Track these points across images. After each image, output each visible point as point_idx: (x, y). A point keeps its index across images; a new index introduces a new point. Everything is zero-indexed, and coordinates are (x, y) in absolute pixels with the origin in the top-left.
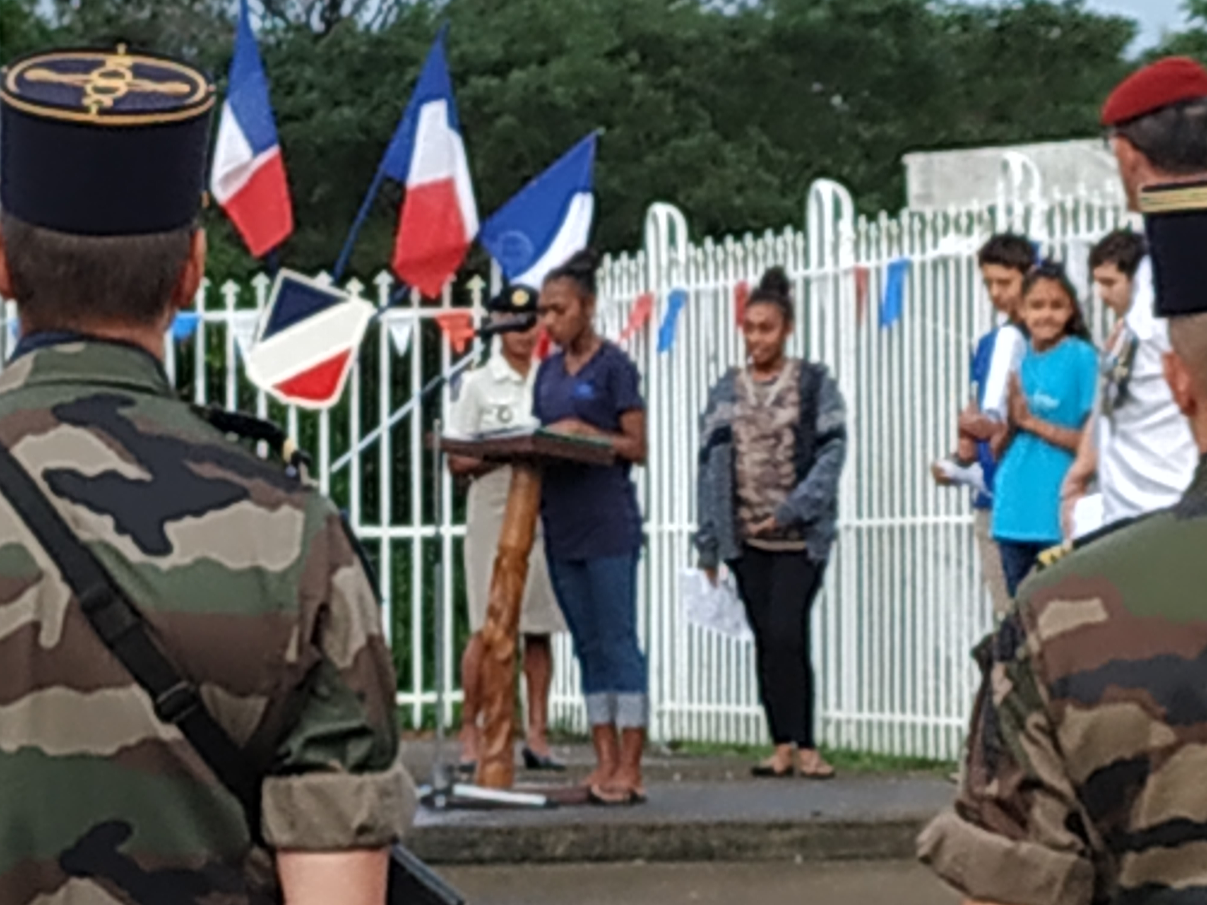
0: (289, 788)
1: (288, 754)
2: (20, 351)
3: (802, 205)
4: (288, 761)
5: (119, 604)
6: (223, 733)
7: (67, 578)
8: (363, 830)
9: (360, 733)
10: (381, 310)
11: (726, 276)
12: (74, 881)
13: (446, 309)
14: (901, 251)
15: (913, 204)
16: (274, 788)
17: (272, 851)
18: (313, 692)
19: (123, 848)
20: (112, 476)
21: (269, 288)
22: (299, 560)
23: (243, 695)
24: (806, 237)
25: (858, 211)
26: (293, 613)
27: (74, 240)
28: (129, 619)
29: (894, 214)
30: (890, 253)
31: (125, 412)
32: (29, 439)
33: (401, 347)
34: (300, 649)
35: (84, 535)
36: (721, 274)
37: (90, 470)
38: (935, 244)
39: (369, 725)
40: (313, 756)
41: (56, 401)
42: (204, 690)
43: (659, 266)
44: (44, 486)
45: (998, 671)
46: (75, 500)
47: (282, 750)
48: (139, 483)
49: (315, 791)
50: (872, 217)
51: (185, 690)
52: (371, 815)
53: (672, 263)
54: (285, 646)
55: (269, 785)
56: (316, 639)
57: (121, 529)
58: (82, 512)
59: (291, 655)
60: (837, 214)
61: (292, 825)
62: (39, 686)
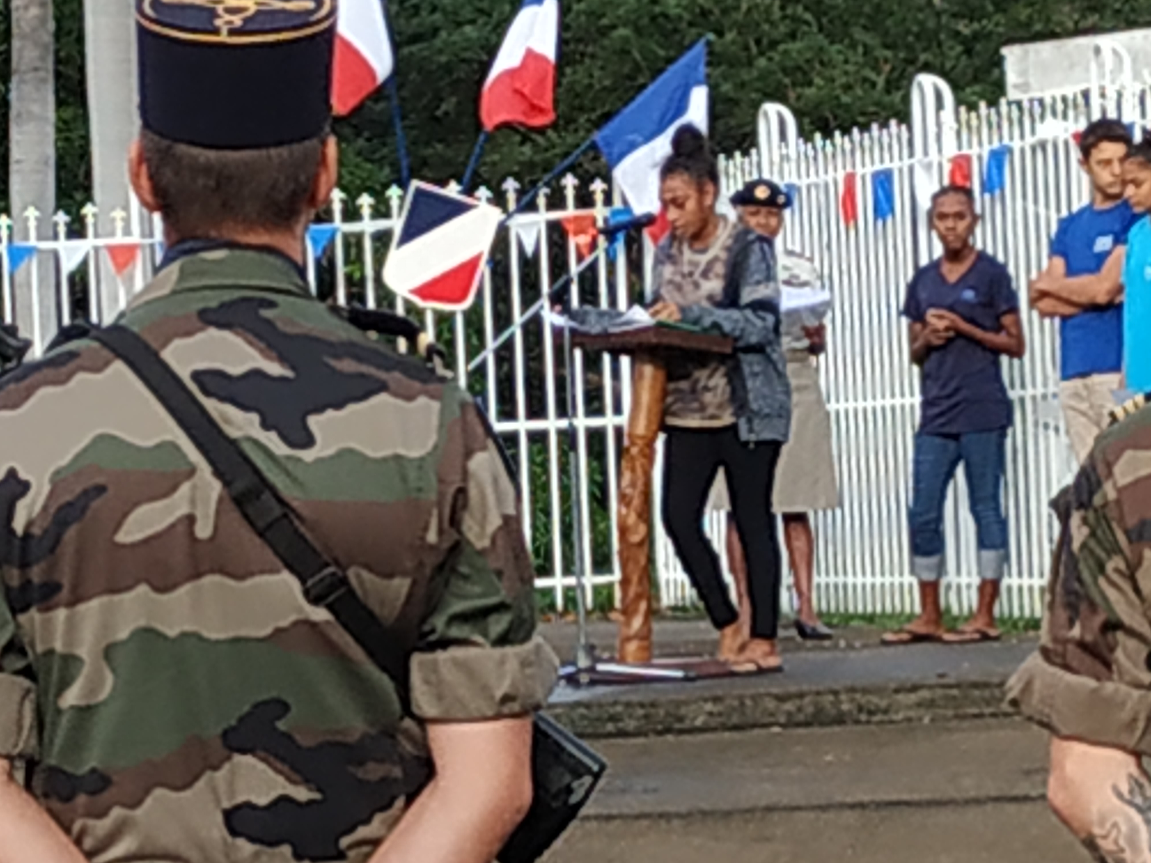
0: (435, 663)
1: (433, 631)
2: (167, 260)
3: (906, 100)
4: (432, 638)
5: (266, 496)
6: (371, 614)
7: (218, 473)
8: (507, 699)
9: (501, 607)
10: (509, 216)
11: (835, 169)
12: (238, 758)
13: (571, 211)
14: (1001, 138)
15: (1012, 94)
16: (421, 664)
17: (422, 722)
18: (454, 570)
19: (281, 725)
20: (257, 374)
21: (402, 198)
22: (436, 447)
23: (390, 576)
24: (910, 129)
25: (959, 102)
26: (433, 496)
27: (212, 154)
28: (277, 511)
29: (993, 103)
30: (990, 142)
31: (267, 313)
32: (177, 343)
33: (529, 250)
34: (441, 532)
35: (233, 433)
36: (830, 168)
37: (236, 370)
38: (1033, 132)
39: (509, 601)
40: (455, 632)
41: (201, 305)
42: (351, 574)
43: (771, 163)
44: (193, 387)
45: (1076, 519)
46: (223, 399)
47: (426, 628)
48: (282, 379)
49: (460, 665)
50: (972, 107)
51: (333, 574)
52: (513, 684)
53: (785, 158)
54: (426, 529)
55: (417, 660)
56: (455, 522)
57: (266, 425)
58: (231, 410)
59: (432, 537)
60: (940, 105)
61: (440, 698)
62: (197, 575)
